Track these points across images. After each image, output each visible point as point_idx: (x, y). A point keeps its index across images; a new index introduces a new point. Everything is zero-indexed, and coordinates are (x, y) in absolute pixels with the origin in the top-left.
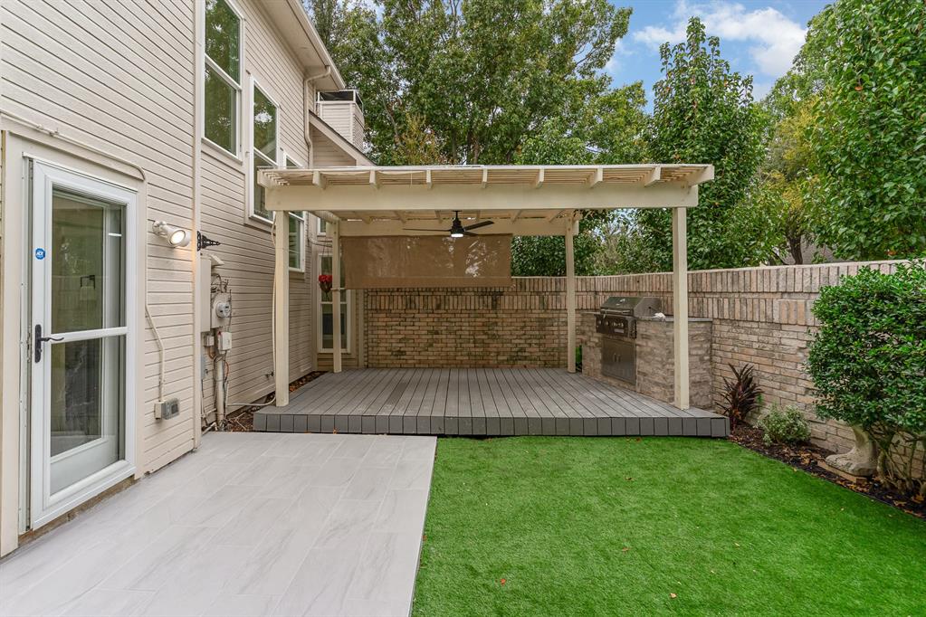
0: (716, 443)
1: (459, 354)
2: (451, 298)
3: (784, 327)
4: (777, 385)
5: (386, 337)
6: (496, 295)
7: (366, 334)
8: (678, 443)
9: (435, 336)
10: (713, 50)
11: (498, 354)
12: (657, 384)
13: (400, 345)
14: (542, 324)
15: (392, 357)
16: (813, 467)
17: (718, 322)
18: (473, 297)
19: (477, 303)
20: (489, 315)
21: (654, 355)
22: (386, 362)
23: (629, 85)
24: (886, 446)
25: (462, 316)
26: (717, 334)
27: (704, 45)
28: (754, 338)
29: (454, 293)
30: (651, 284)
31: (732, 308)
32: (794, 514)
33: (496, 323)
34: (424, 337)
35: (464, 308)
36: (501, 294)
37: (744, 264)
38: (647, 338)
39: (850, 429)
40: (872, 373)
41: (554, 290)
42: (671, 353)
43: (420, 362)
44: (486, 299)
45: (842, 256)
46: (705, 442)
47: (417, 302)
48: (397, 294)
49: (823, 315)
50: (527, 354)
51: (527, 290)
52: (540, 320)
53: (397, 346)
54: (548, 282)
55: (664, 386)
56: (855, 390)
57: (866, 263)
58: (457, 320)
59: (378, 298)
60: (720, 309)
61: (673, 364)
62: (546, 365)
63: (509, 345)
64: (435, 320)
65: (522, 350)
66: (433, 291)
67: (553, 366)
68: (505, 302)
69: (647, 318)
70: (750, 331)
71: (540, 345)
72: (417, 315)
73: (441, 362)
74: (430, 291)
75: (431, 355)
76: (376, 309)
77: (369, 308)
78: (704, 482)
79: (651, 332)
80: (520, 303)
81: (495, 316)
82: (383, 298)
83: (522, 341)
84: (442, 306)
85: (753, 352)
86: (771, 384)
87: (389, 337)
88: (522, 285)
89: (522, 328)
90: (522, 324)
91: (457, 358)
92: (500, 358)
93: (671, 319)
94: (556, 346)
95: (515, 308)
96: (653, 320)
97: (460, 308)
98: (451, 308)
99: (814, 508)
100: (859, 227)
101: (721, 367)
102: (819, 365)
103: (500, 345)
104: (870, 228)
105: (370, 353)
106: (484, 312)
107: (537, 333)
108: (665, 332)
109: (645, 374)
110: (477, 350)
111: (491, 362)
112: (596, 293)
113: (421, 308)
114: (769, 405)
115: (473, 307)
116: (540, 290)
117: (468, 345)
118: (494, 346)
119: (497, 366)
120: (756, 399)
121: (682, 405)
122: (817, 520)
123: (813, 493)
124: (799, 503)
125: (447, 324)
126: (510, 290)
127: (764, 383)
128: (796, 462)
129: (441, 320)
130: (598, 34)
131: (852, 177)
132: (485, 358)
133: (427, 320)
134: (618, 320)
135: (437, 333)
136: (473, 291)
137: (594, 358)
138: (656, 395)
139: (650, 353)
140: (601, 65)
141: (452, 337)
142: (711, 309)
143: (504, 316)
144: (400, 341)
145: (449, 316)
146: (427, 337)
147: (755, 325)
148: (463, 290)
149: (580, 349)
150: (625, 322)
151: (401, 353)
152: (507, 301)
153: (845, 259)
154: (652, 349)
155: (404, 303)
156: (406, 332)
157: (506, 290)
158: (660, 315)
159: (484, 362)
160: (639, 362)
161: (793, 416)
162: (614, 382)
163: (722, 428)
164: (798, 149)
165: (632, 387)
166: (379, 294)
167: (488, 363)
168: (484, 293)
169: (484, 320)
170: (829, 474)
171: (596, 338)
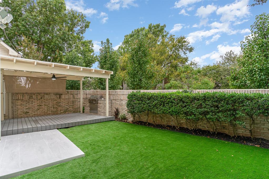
0: (113, 121)
1: (49, 111)
2: (46, 95)
3: (123, 100)
4: (122, 110)
5: (21, 108)
6: (60, 95)
7: (12, 107)
8: (107, 122)
9: (40, 107)
10: (111, 45)
11: (61, 110)
12: (102, 113)
13: (27, 110)
14: (73, 102)
15: (24, 114)
16: (127, 122)
17: (113, 100)
18: (53, 96)
19: (54, 97)
20: (58, 100)
21: (102, 107)
22: (21, 116)
23: (89, 40)
24: (135, 116)
25: (49, 100)
26: (113, 102)
27: (109, 44)
28: (119, 102)
29: (47, 94)
30: (100, 93)
31: (115, 97)
32: (125, 127)
33: (60, 102)
34: (36, 107)
35: (50, 98)
36: (62, 94)
37: (117, 89)
38: (101, 104)
39: (131, 115)
40: (133, 106)
41: (76, 93)
42: (105, 106)
43: (34, 115)
44: (57, 96)
45: (130, 89)
46: (111, 121)
47: (33, 97)
48: (26, 94)
49: (128, 98)
50: (69, 110)
51: (69, 93)
52: (73, 101)
53: (25, 110)
54: (75, 91)
55: (104, 113)
56: (131, 108)
57: (133, 90)
58: (48, 102)
59: (18, 96)
60: (113, 98)
61: (105, 108)
62: (74, 112)
63: (64, 108)
64: (40, 102)
65: (68, 109)
66: (39, 94)
67: (76, 112)
68: (63, 97)
69: (100, 100)
70: (118, 101)
71: (72, 107)
72: (34, 101)
73: (42, 114)
74: (38, 93)
75: (39, 112)
76: (17, 99)
77: (14, 98)
78: (113, 126)
79: (101, 102)
80: (67, 97)
81: (60, 100)
82: (20, 96)
83: (68, 107)
84: (43, 98)
85: (118, 105)
86: (121, 110)
87: (23, 108)
88: (68, 92)
89: (68, 103)
90: (68, 102)
91: (48, 112)
92: (61, 111)
93: (105, 100)
94: (77, 107)
95: (66, 98)
96: (102, 100)
97: (49, 98)
98: (46, 98)
99: (127, 126)
100: (132, 85)
101: (113, 108)
102: (128, 106)
103: (61, 108)
104: (134, 85)
105: (14, 113)
106: (56, 99)
107: (72, 104)
108: (104, 102)
109: (100, 111)
110: (54, 110)
111: (59, 113)
112: (87, 94)
113: (35, 98)
114: (121, 114)
115: (53, 98)
116: (73, 93)
117: (51, 109)
118: (59, 108)
119: (60, 114)
120: (119, 113)
121: (107, 115)
122: (127, 127)
123: (127, 125)
124: (125, 126)
125: (44, 103)
126: (64, 93)
127: (120, 110)
128: (124, 121)
129: (42, 102)
130: (82, 25)
131: (131, 77)
132: (57, 112)
133: (37, 102)
134: (94, 100)
135: (41, 106)
136: (53, 94)
137: (87, 109)
138: (102, 115)
139: (101, 107)
140: (82, 33)
141: (46, 106)
142: (112, 98)
143: (63, 100)
144: (27, 109)
145: (45, 101)
146: (37, 107)
147: (119, 100)
148: (50, 93)
149: (84, 107)
150: (96, 100)
151: (27, 112)
152: (63, 96)
153: (131, 90)
154: (102, 106)
155: (29, 97)
156: (29, 106)
157: (63, 93)
158: (103, 99)
159: (56, 113)
160: (98, 109)
161: (124, 115)
162: (93, 114)
163: (114, 119)
164: (123, 64)
165: (97, 114)
166: (18, 94)
167: (58, 113)
168: (56, 94)
169: (56, 101)
170: (128, 122)
171: (88, 104)
